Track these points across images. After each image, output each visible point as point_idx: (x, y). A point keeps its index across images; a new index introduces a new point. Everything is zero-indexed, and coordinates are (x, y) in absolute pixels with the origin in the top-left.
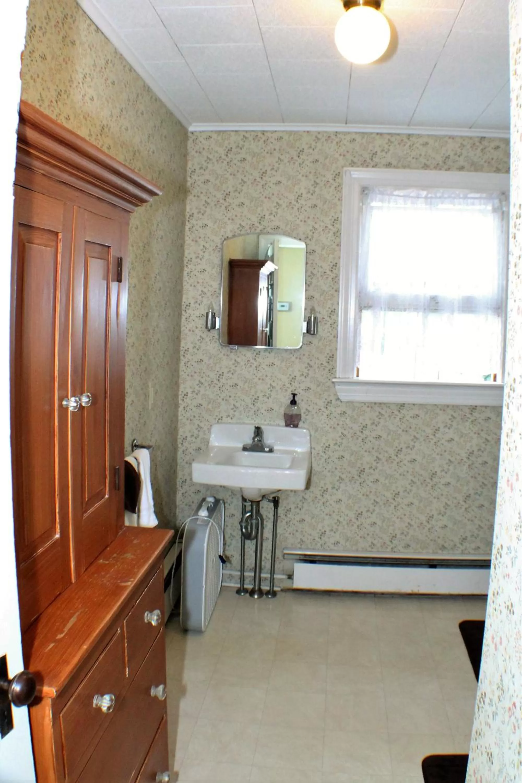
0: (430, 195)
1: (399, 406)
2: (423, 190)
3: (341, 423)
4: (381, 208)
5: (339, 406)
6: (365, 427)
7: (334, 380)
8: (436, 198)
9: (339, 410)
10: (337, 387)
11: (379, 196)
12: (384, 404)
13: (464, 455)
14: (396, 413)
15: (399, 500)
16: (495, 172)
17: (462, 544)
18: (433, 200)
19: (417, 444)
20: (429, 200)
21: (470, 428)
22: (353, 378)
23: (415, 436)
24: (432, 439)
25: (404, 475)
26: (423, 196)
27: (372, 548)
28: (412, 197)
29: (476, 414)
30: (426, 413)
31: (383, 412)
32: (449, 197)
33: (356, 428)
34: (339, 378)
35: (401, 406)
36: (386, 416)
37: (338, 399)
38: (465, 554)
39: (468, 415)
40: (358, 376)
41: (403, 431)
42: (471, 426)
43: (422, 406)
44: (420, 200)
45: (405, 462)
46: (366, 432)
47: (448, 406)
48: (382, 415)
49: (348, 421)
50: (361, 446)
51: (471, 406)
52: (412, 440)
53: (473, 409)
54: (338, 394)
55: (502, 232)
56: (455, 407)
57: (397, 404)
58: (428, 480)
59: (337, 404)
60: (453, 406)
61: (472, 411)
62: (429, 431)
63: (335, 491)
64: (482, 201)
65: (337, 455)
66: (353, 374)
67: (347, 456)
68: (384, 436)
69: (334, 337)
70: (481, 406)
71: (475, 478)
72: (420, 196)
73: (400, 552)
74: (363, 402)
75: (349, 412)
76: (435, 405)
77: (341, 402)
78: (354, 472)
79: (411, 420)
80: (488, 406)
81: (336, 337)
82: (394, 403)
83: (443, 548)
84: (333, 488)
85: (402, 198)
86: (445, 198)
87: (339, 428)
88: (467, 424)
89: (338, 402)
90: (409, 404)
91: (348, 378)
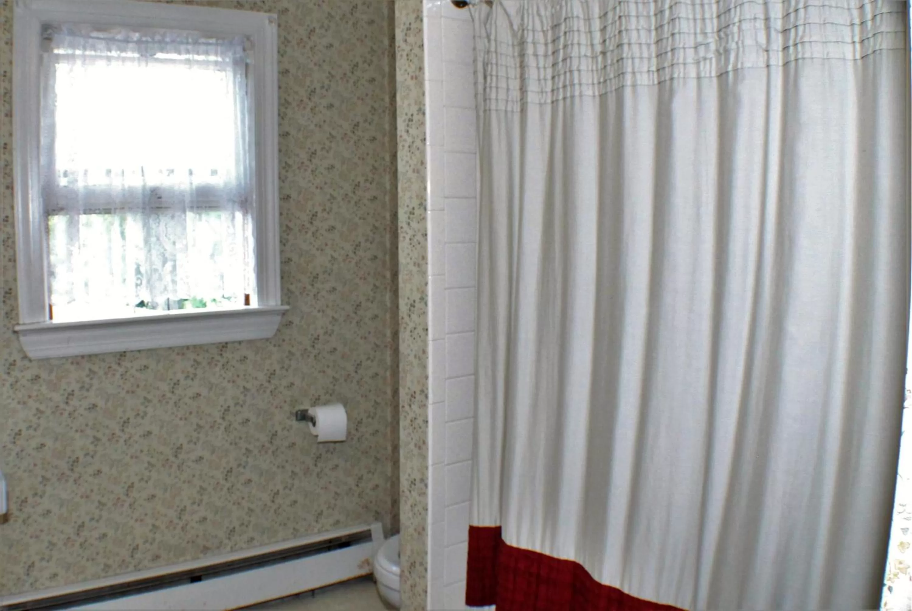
0: (144, 39)
1: (118, 356)
2: (135, 31)
3: (34, 394)
4: (71, 58)
5: (28, 368)
6: (72, 394)
7: (17, 328)
8: (154, 42)
9: (28, 374)
10: (22, 339)
11: (68, 39)
12: (96, 355)
13: (217, 414)
14: (115, 366)
15: (134, 494)
16: (236, 7)
17: (229, 539)
18: (150, 45)
19: (150, 410)
20: (143, 46)
21: (221, 375)
22: (44, 321)
23: (145, 398)
24: (170, 398)
25: (137, 457)
26: (135, 39)
27: (107, 572)
28: (119, 41)
29: (228, 355)
30: (158, 361)
31: (95, 368)
32: (173, 41)
33: (57, 397)
34: (24, 324)
35: (121, 355)
36: (101, 373)
37: (25, 357)
38: (236, 551)
39: (218, 357)
40: (51, 318)
41: (128, 392)
42: (222, 372)
43: (151, 352)
44: (131, 45)
45: (136, 438)
46: (74, 402)
47: (188, 347)
48: (94, 373)
49: (44, 389)
50: (68, 425)
51: (220, 343)
52: (143, 404)
53: (223, 347)
54: (25, 349)
55: (247, 93)
56: (197, 348)
57: (114, 354)
58: (172, 459)
59: (24, 365)
60: (195, 347)
61: (221, 350)
62: (165, 387)
63: (37, 499)
64: (219, 48)
65: (34, 443)
66: (44, 316)
67: (49, 443)
68: (101, 403)
69: (10, 260)
70: (234, 342)
71: (236, 444)
72: (129, 40)
73: (146, 568)
74: (63, 358)
75: (44, 375)
76: (170, 348)
77: (30, 361)
78: (64, 465)
79: (138, 375)
80: (243, 341)
81: (13, 260)
82: (111, 353)
83: (206, 550)
84: (36, 494)
85: (103, 42)
86: (167, 43)
87: (31, 402)
88: (217, 369)
89: (26, 362)
90: (132, 351)
91: (38, 323)
